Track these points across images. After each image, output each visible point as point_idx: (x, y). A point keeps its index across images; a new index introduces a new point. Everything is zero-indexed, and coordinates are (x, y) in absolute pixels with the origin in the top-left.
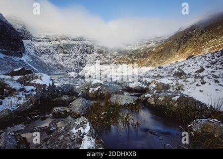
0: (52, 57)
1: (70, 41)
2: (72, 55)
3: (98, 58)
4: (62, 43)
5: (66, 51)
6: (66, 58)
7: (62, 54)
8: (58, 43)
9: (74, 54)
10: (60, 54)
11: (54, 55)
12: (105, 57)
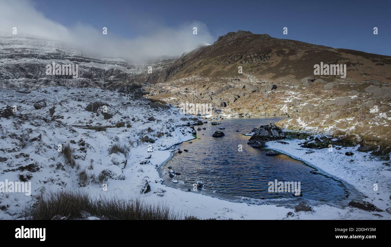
0: (7, 83)
1: (36, 59)
2: (41, 81)
3: (85, 84)
4: (22, 61)
5: (31, 74)
6: (32, 84)
7: (23, 79)
8: (14, 62)
9: (45, 78)
10: (20, 79)
11: (10, 80)
12: (96, 83)
